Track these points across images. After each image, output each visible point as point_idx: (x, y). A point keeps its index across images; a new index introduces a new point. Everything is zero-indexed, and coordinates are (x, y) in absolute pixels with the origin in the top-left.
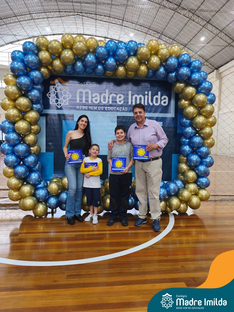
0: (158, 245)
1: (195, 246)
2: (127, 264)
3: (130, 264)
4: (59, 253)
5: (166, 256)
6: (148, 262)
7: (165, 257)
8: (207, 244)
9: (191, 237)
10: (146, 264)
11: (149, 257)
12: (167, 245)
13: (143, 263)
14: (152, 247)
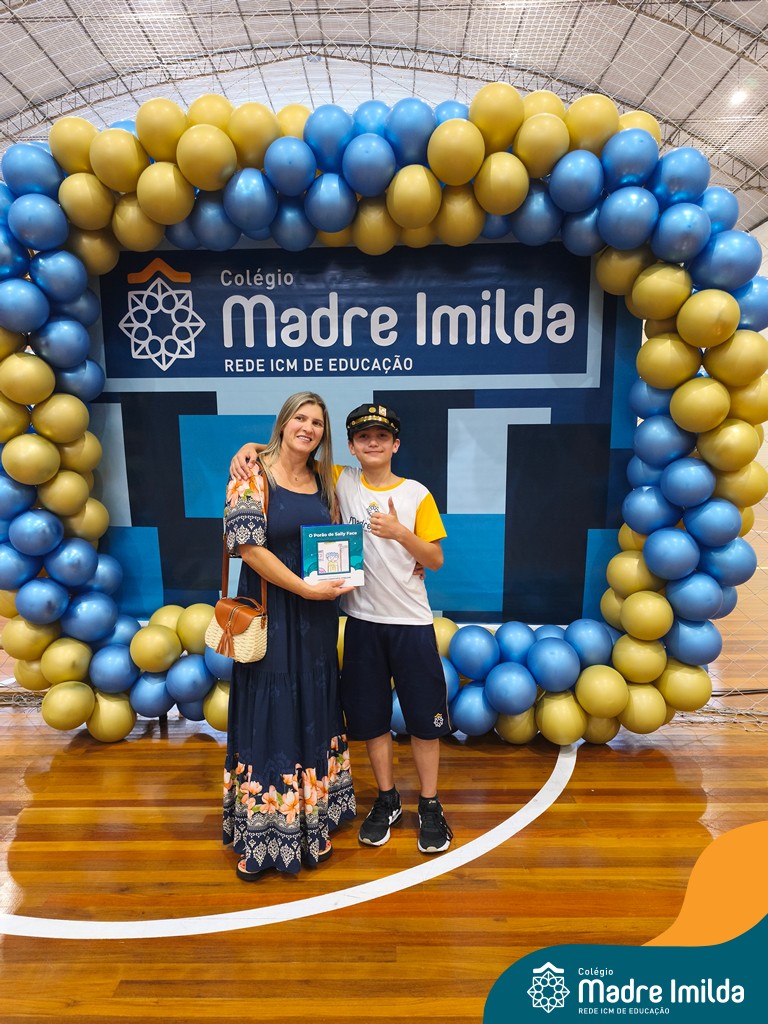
0: (485, 870)
1: (622, 878)
2: (346, 944)
3: (357, 944)
4: (127, 889)
5: (500, 916)
6: (427, 941)
7: (497, 920)
8: (669, 870)
9: (619, 836)
10: (415, 948)
11: (436, 920)
12: (515, 870)
13: (403, 944)
14: (458, 874)
